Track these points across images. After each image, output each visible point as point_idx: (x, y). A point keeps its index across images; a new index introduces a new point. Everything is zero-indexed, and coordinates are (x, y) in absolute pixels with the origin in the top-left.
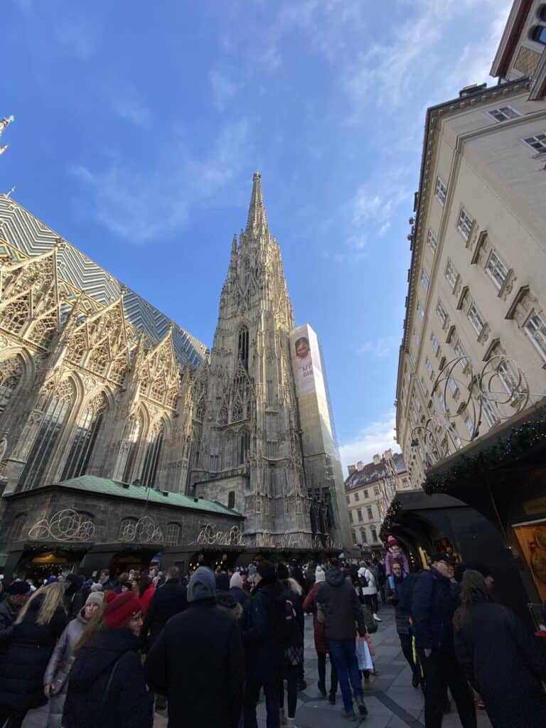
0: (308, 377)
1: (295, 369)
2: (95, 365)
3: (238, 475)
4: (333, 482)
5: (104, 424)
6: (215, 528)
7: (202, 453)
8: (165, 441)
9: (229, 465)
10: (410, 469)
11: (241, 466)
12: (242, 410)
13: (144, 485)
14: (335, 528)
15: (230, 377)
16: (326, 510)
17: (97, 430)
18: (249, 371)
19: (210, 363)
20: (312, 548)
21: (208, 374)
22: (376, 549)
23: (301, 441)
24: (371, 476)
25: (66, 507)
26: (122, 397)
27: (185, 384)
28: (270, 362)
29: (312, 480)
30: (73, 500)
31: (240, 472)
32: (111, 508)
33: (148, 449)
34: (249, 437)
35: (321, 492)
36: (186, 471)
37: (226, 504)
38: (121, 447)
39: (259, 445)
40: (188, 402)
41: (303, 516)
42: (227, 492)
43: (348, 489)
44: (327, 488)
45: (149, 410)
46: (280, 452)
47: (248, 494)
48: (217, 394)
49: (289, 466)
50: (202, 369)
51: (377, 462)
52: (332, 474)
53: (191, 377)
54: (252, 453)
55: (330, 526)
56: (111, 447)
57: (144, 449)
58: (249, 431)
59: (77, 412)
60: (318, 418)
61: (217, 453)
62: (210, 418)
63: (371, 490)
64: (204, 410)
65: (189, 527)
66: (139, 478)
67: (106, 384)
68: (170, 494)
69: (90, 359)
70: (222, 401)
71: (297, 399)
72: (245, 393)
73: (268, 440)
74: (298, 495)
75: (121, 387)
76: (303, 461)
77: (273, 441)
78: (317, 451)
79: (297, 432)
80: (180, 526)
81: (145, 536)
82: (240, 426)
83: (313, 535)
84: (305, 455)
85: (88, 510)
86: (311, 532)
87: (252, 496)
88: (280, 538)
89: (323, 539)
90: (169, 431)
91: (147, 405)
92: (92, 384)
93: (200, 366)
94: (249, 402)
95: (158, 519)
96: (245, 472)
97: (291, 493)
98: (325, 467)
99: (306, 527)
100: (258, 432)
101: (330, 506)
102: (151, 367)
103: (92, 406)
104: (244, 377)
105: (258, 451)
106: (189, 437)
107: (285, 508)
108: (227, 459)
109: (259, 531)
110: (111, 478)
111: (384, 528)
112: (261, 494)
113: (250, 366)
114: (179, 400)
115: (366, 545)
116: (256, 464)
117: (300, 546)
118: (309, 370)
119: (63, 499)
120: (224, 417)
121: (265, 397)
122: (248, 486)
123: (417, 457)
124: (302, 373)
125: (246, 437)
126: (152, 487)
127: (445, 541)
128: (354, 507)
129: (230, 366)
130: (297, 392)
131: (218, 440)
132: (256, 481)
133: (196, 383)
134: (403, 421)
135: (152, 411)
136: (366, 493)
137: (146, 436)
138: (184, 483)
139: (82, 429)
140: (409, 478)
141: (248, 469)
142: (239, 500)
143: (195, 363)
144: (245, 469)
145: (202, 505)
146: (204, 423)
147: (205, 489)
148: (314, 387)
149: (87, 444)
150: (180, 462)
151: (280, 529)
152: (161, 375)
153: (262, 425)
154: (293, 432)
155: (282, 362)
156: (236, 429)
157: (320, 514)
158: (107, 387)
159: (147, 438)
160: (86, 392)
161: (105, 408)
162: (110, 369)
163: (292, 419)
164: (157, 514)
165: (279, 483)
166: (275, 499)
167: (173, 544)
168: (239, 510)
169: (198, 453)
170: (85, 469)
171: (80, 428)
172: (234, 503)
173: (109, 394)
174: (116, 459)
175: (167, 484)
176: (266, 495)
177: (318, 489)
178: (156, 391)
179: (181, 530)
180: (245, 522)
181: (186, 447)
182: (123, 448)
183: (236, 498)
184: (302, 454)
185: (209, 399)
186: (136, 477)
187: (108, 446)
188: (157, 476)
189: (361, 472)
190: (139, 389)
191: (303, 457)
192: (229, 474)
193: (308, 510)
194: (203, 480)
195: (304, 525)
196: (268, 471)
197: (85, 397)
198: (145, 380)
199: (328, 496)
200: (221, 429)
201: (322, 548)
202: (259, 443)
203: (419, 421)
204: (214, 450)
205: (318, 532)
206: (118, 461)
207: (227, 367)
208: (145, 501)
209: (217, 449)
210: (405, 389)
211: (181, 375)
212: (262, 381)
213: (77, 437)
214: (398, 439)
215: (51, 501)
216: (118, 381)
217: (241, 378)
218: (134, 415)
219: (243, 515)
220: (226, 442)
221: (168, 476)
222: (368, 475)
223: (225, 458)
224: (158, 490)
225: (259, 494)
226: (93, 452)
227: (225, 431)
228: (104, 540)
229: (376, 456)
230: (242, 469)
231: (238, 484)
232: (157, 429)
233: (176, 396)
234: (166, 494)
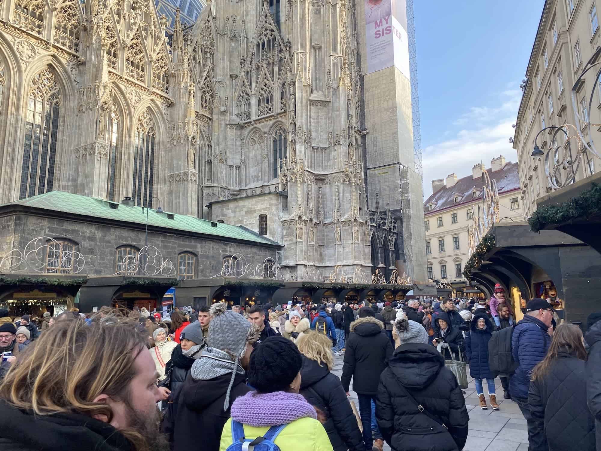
0: (382, 38)
1: (361, 23)
2: (26, 19)
3: (270, 193)
4: (408, 204)
5: (64, 117)
6: (243, 259)
7: (215, 163)
8: (159, 143)
9: (256, 178)
10: (526, 186)
11: (274, 181)
12: (272, 96)
13: (139, 205)
14: (405, 261)
15: (251, 40)
16: (394, 238)
17: (55, 126)
18: (283, 27)
19: (214, 14)
20: (371, 283)
21: (214, 34)
22: (458, 286)
23: (364, 144)
24: (466, 194)
25: (39, 233)
26: (81, 73)
27: (178, 52)
28: (318, 12)
29: (377, 200)
30: (45, 223)
31: (273, 189)
32: (99, 234)
33: (136, 154)
34: (285, 139)
35: (389, 216)
36: (195, 187)
37: (256, 230)
38: (97, 152)
39: (301, 152)
40: (186, 83)
41: (361, 245)
42: (257, 215)
43: (428, 211)
44: (399, 211)
45: (127, 96)
46: (332, 162)
47: (285, 217)
48: (231, 70)
49: (345, 181)
50: (202, 25)
51: (477, 175)
52: (407, 192)
53: (186, 40)
54: (289, 163)
55: (397, 258)
56: (82, 152)
57: (129, 154)
58: (284, 131)
59: (19, 99)
60: (393, 109)
61: (238, 162)
62: (223, 109)
63: (462, 213)
64: (212, 96)
65: (207, 257)
66: (130, 195)
67: (52, 53)
68: (176, 216)
69: (16, 8)
70: (239, 82)
71: (361, 78)
72: (276, 69)
73: (313, 145)
74: (355, 220)
75: (78, 57)
76: (365, 174)
77: (321, 146)
78: (388, 160)
79: (359, 132)
80: (196, 255)
81: (151, 268)
82: (271, 123)
83: (374, 269)
84: (369, 165)
85: (68, 236)
86: (371, 265)
87: (291, 221)
88: (330, 272)
89: (387, 273)
90: (162, 129)
91: (123, 88)
92: (30, 53)
93: (199, 19)
94: (284, 84)
95: (165, 247)
96: (280, 190)
97: (346, 216)
98: (399, 182)
99: (364, 259)
100: (299, 132)
101: (399, 235)
102: (119, 22)
103: (38, 88)
104: (274, 39)
105: (298, 161)
106: (193, 138)
107: (337, 236)
108: (253, 170)
109: (302, 262)
110: (90, 194)
111: (471, 264)
112: (304, 218)
113: (282, 19)
114: (172, 81)
115: (444, 281)
116: (296, 178)
117: (356, 281)
118: (385, 26)
119: (32, 222)
120: (245, 108)
121: (308, 76)
122: (285, 207)
123: (539, 169)
124: (373, 31)
125: (280, 140)
126: (150, 206)
127: (550, 284)
128: (434, 235)
129: (248, 19)
130: (363, 66)
131: (238, 143)
132: (296, 200)
133: (194, 51)
134: (530, 114)
135: (132, 97)
136: (454, 218)
137: (130, 137)
138: (195, 203)
139: (32, 124)
140: (522, 198)
141: (285, 185)
142: (273, 225)
143: (190, 13)
144: (280, 186)
145: (221, 230)
146: (215, 117)
147: (225, 211)
148: (392, 58)
149: (46, 147)
150: (186, 174)
151: (329, 260)
152: (136, 35)
153: (304, 121)
154: (353, 132)
155: (338, 13)
156: (265, 127)
157: (386, 242)
158: (54, 56)
159: (132, 139)
160: (23, 66)
161: (59, 92)
162: (53, 26)
163: (353, 112)
164: (162, 241)
165: (329, 204)
166: (324, 225)
167: (188, 277)
168: (274, 237)
169: (210, 162)
170: (50, 183)
171: (28, 123)
172: (266, 228)
173: (61, 69)
174: (93, 169)
175: (170, 202)
176: (311, 220)
177: (385, 213)
178: (133, 64)
179: (197, 262)
180: (282, 252)
181: (191, 152)
182: (100, 153)
183: (268, 222)
184: (365, 163)
185: (219, 78)
186: (125, 193)
187: (78, 151)
188: (154, 192)
189: (451, 189)
190: (105, 62)
191: (366, 168)
192: (258, 192)
193: (369, 238)
194: (221, 199)
195: (362, 257)
196: (314, 187)
197: (24, 75)
198: (112, 44)
199: (399, 221)
200: (241, 127)
201: (385, 284)
202: (300, 148)
203: (556, 113)
204: (234, 158)
205: (381, 265)
206: (96, 171)
207: (243, 21)
208: (144, 225)
209: (238, 157)
210: (544, 62)
211: (170, 36)
212: (303, 46)
213: (28, 137)
214: (515, 141)
215: (16, 225)
216: (70, 47)
217: (269, 41)
218: (105, 103)
219: (280, 243)
220: (251, 148)
221: (171, 193)
222: (462, 192)
223: (251, 170)
224: (159, 212)
225: (300, 218)
226: (57, 159)
227: (248, 129)
228: (98, 272)
229: (478, 166)
230: (276, 185)
231: (271, 205)
232: (145, 125)
233: (165, 72)
234: (171, 217)
